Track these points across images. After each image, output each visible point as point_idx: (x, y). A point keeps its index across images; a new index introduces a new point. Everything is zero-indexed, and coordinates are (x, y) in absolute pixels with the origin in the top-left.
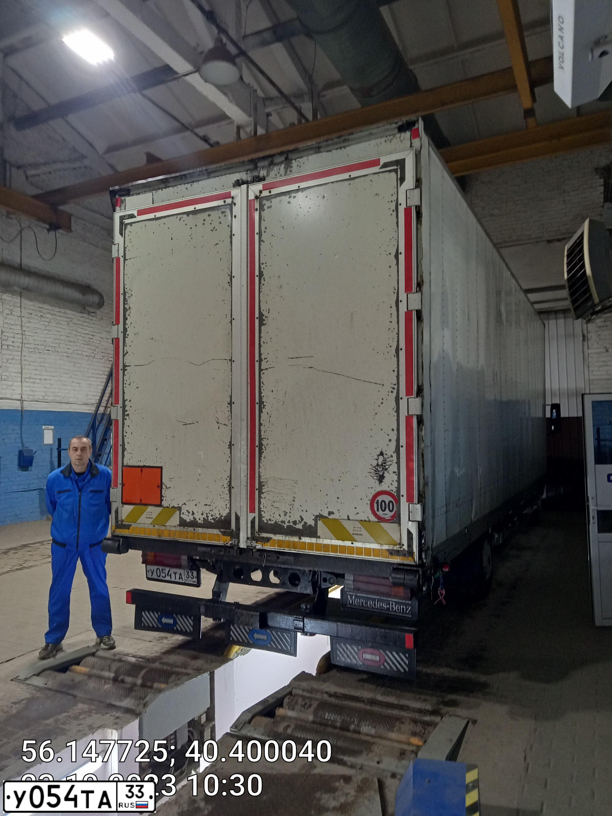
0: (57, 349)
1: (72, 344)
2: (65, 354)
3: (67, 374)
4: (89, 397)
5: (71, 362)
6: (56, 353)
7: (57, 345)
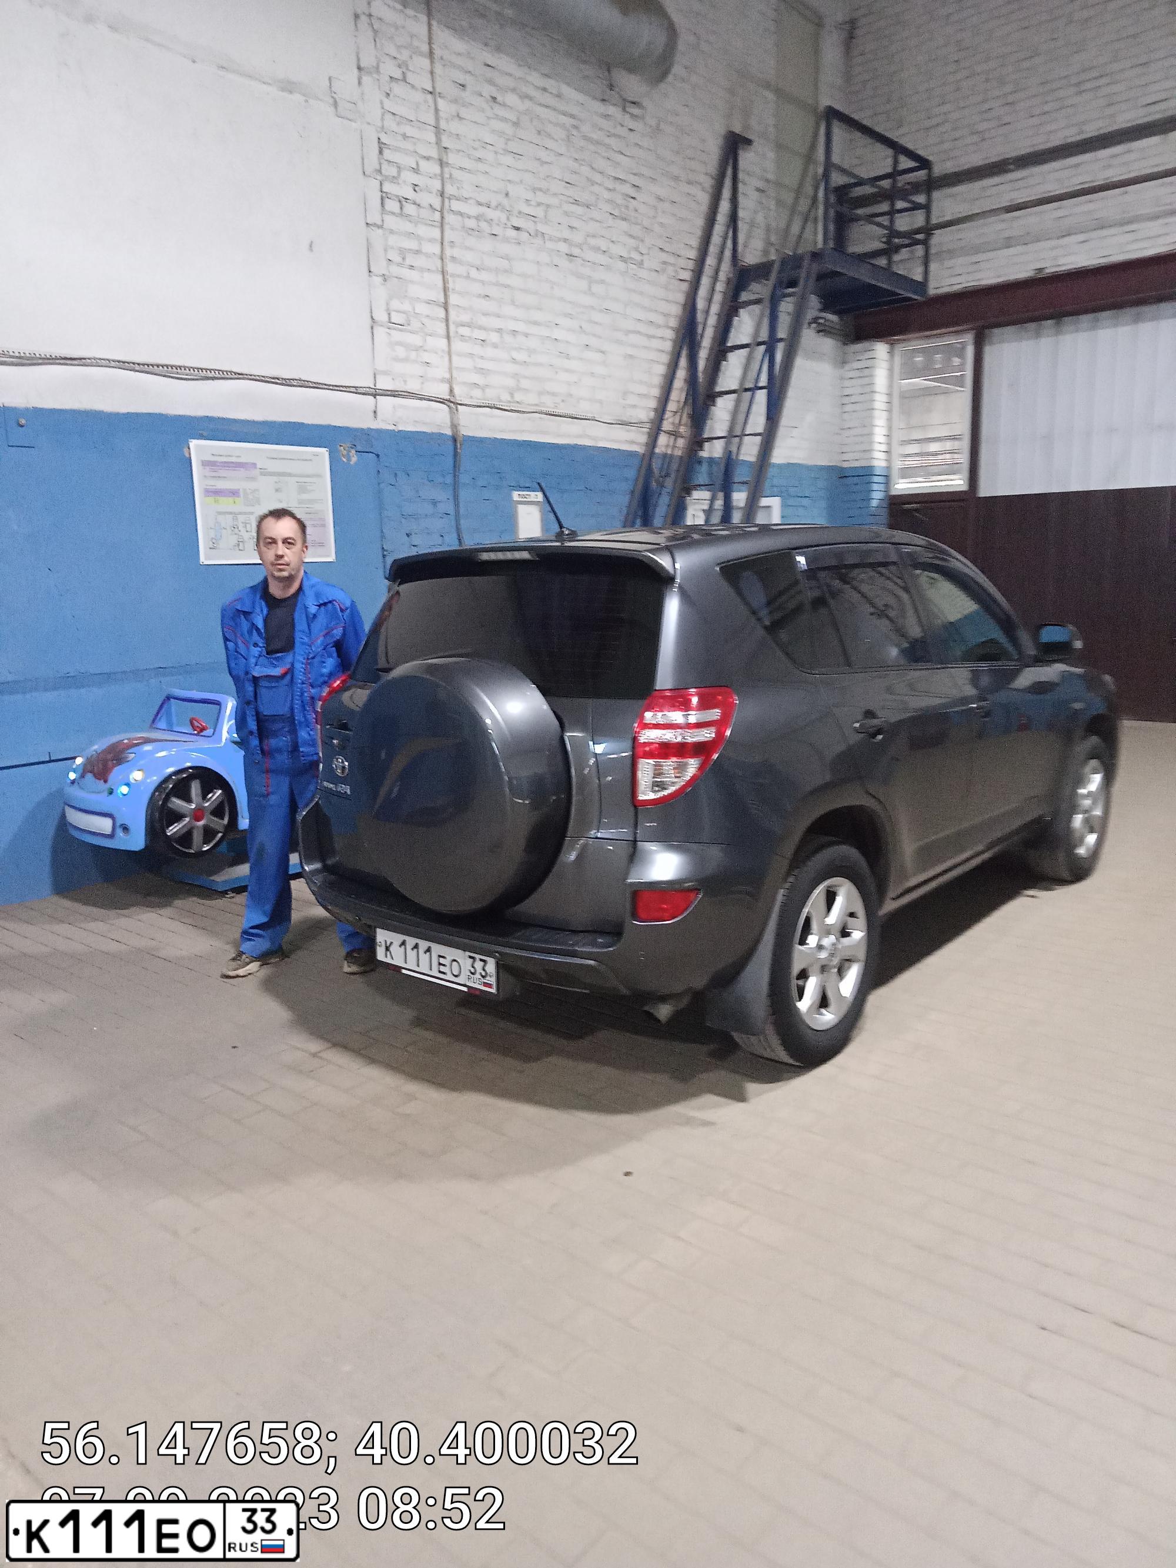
0: (541, 228)
1: (579, 210)
2: (564, 247)
3: (569, 316)
4: (632, 400)
5: (579, 276)
6: (538, 241)
7: (539, 212)
